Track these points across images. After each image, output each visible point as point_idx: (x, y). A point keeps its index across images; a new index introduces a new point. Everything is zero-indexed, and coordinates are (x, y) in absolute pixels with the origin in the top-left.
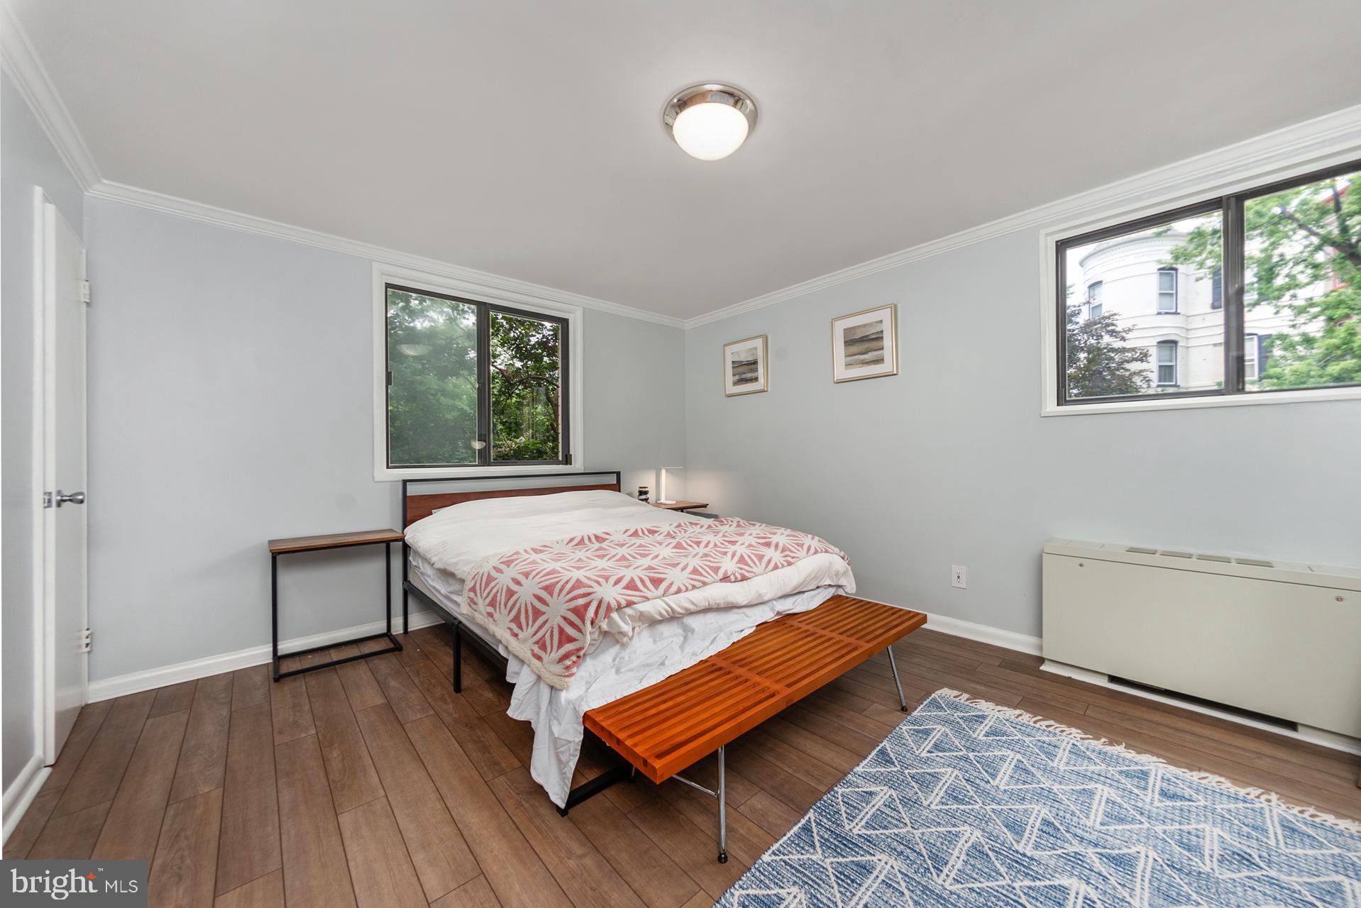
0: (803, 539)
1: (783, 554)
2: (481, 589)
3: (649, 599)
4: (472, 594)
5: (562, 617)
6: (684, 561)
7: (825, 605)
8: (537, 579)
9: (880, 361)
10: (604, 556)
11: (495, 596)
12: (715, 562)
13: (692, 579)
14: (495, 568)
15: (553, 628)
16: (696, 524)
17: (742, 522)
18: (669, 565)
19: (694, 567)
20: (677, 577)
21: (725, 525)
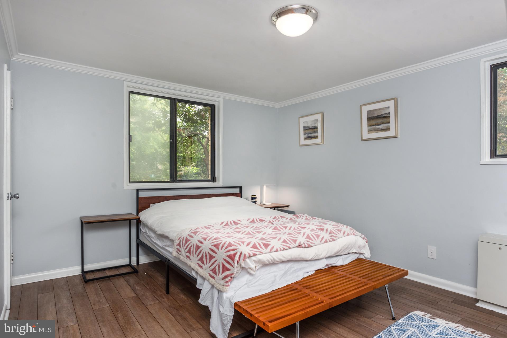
0: (342, 228)
1: (330, 235)
2: (183, 245)
3: (263, 253)
4: (178, 247)
5: (224, 259)
6: (279, 236)
7: (353, 262)
8: (210, 241)
9: (388, 129)
10: (239, 232)
11: (190, 248)
12: (294, 237)
13: (283, 245)
14: (189, 235)
15: (219, 264)
16: (284, 217)
17: (308, 217)
18: (272, 237)
19: (284, 239)
20: (275, 244)
21: (299, 218)
